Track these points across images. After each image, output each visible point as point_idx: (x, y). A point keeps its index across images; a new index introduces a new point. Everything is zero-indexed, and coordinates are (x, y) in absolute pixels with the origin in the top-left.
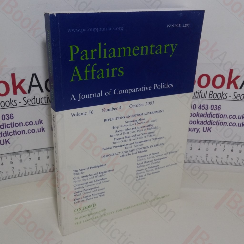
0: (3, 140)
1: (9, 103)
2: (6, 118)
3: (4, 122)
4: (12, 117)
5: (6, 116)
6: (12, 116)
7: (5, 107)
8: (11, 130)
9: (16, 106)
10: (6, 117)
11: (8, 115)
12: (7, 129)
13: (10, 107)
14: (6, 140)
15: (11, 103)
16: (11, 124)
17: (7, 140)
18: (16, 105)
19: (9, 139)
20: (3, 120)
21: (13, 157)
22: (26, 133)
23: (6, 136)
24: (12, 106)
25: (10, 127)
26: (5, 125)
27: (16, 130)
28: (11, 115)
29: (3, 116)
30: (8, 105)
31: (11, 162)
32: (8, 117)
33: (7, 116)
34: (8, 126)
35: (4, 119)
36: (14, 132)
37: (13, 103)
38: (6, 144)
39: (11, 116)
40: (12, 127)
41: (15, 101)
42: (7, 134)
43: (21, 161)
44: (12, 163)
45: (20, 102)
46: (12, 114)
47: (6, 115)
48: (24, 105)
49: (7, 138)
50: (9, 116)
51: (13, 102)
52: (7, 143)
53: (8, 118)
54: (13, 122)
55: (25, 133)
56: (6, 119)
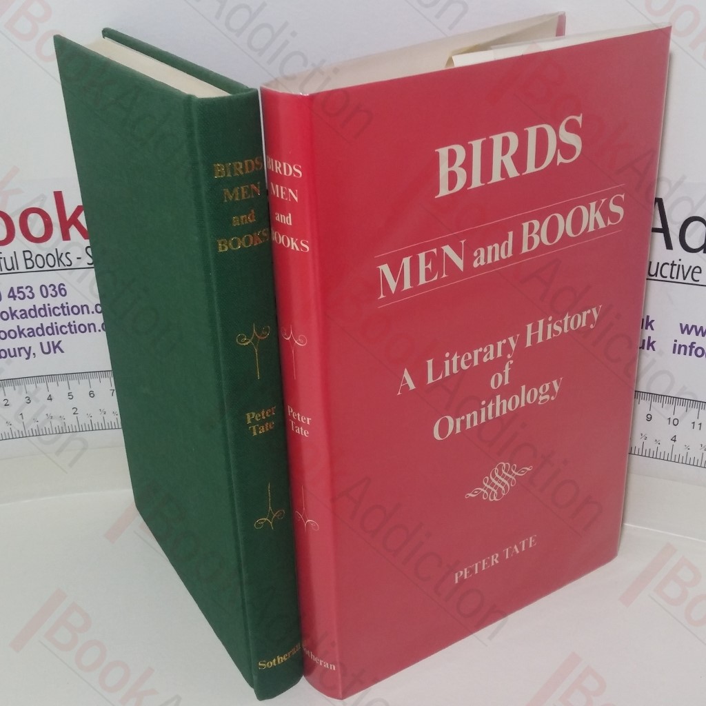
0: (48, 343)
1: (54, 258)
2: (50, 293)
3: (46, 301)
4: (63, 292)
5: (48, 288)
6: (62, 289)
7: (47, 267)
8: (62, 320)
9: (70, 267)
10: (50, 290)
11: (55, 287)
12: (53, 319)
13: (56, 267)
14: (53, 342)
15: (59, 259)
16: (63, 307)
17: (55, 344)
18: (69, 263)
19: (60, 342)
20: (44, 297)
21: (73, 383)
22: (97, 331)
23: (53, 333)
24: (62, 267)
25: (60, 314)
26: (49, 309)
27: (74, 322)
28: (62, 287)
29: (43, 288)
30: (51, 263)
31: (69, 394)
32: (53, 290)
33: (52, 287)
34: (57, 311)
35: (45, 295)
36: (70, 325)
37: (64, 259)
38: (55, 352)
39: (60, 290)
40: (65, 315)
41: (68, 255)
42: (55, 329)
43: (92, 394)
44: (71, 397)
45: (78, 258)
46: (64, 285)
47: (50, 286)
48: (88, 264)
49: (55, 338)
50: (57, 289)
51: (64, 256)
52: (57, 350)
53: (54, 293)
54: (67, 303)
55: (95, 331)
56: (49, 296)
